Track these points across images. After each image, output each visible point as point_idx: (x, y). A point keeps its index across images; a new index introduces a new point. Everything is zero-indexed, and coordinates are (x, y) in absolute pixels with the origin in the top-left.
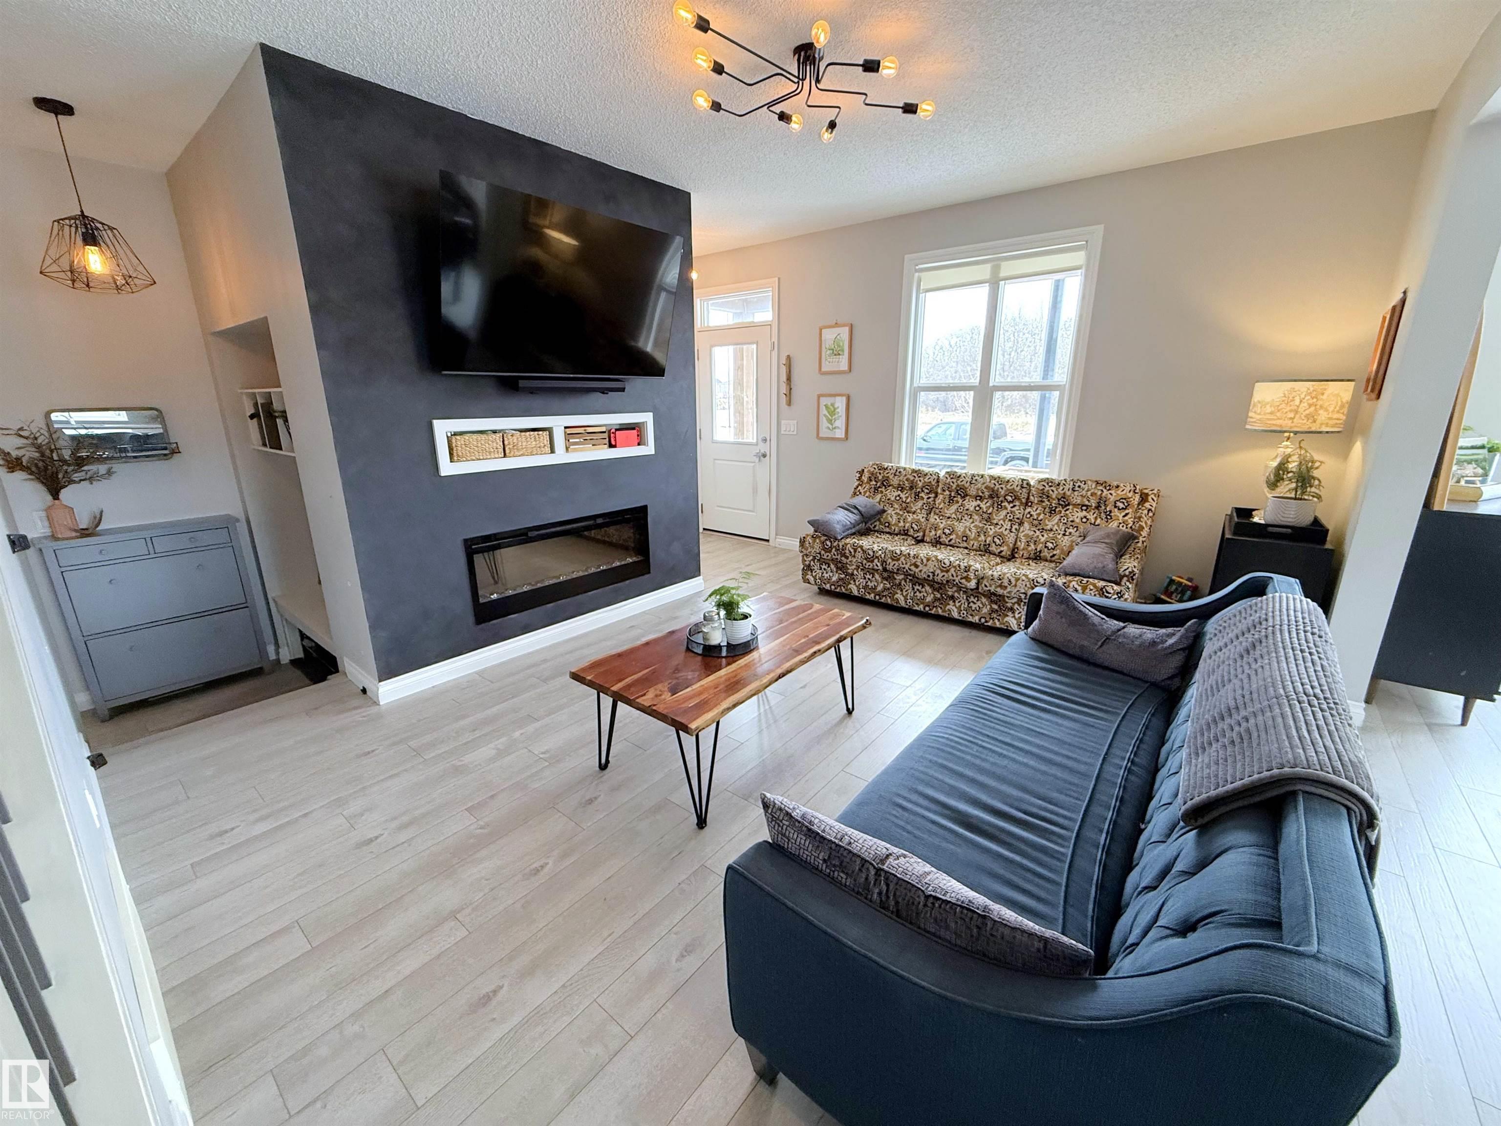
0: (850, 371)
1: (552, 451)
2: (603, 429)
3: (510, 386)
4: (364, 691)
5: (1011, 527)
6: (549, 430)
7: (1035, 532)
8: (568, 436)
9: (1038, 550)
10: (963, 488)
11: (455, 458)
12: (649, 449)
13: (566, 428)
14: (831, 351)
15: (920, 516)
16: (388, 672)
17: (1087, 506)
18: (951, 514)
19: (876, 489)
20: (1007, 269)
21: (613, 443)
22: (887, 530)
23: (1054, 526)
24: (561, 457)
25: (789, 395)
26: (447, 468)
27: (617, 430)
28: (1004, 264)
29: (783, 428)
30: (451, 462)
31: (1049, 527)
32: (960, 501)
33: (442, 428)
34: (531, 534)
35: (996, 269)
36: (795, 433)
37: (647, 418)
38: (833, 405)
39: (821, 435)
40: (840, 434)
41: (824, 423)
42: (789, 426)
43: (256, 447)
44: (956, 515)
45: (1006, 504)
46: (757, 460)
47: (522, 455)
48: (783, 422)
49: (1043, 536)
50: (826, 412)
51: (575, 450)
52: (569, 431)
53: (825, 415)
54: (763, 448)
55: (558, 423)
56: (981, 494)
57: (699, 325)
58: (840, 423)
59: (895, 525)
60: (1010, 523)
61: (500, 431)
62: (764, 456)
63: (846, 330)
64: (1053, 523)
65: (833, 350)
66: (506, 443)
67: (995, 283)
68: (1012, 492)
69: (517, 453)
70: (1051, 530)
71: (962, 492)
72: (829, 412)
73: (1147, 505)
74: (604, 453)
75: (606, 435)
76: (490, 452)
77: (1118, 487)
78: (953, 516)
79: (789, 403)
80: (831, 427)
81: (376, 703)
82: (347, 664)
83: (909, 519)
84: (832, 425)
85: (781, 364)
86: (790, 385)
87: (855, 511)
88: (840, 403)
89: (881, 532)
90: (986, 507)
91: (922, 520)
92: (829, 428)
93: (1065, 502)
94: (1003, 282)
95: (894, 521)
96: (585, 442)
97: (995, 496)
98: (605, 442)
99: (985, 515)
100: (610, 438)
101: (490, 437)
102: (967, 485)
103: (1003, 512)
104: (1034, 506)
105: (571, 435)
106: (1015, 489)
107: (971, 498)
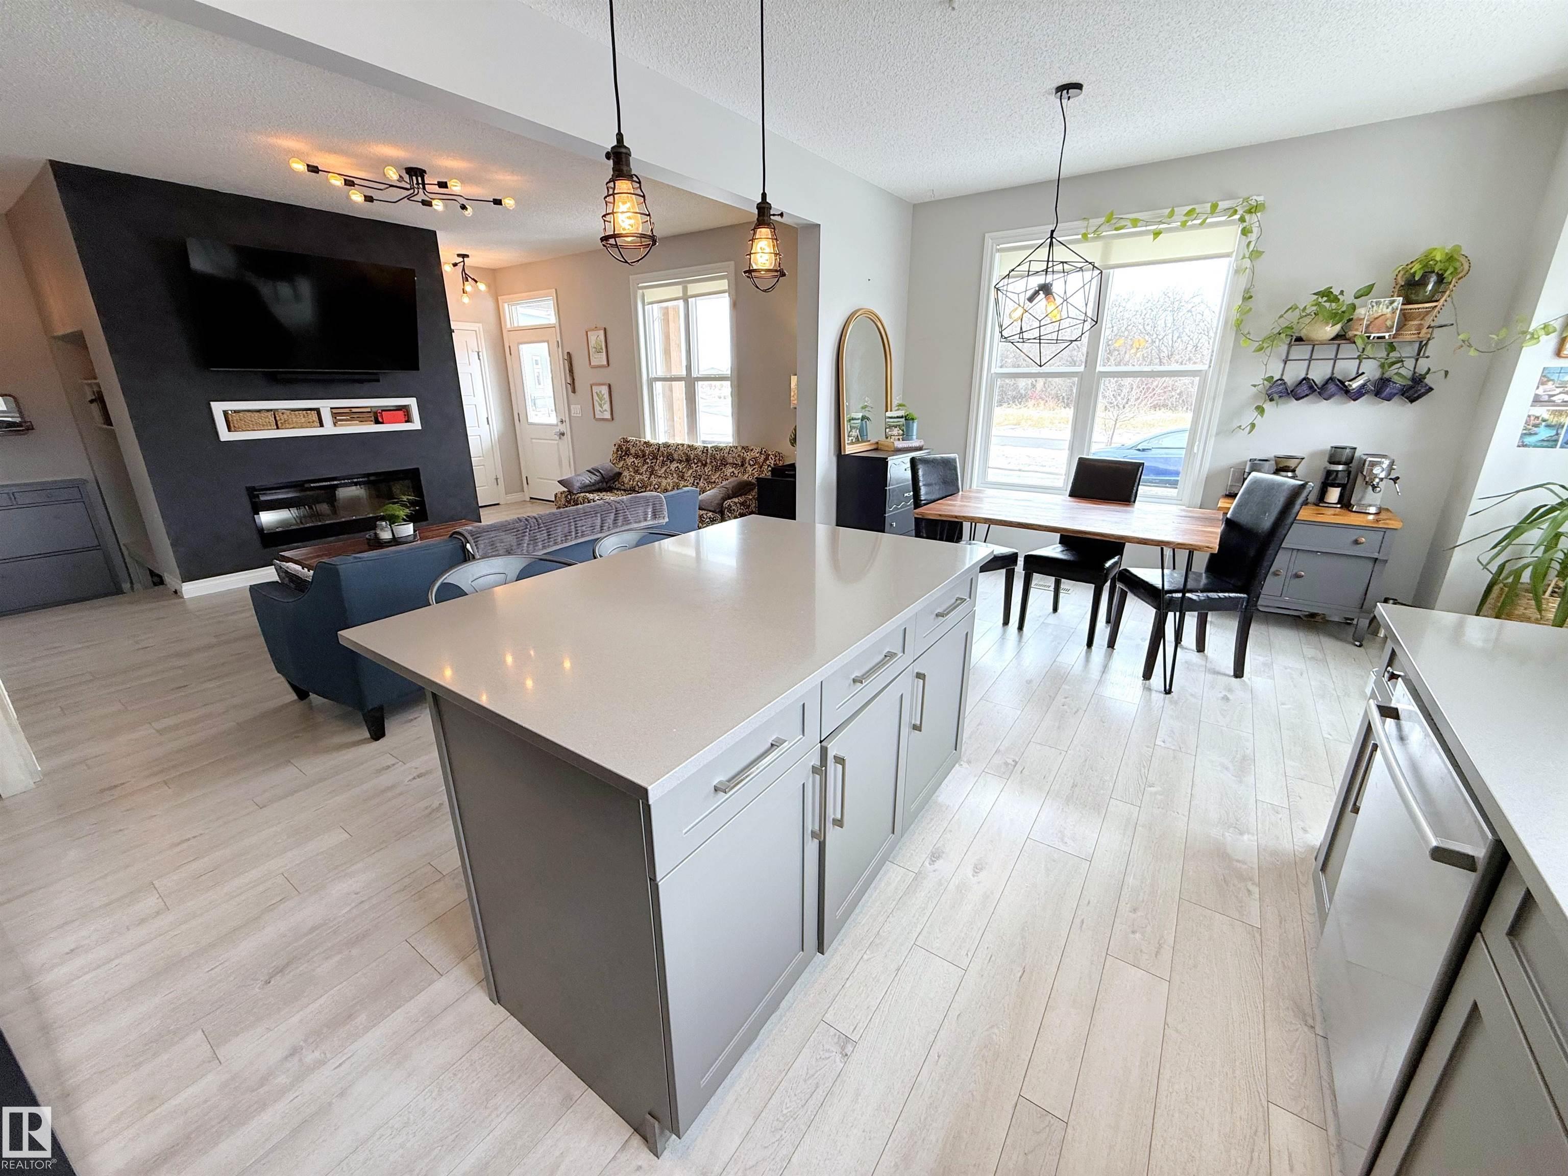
0: (609, 365)
1: (322, 425)
2: (369, 410)
3: (273, 379)
4: (176, 592)
6: (318, 411)
8: (334, 415)
10: (671, 454)
11: (233, 429)
12: (416, 425)
13: (331, 408)
14: (595, 350)
15: (645, 476)
16: (189, 576)
17: (736, 464)
19: (621, 457)
20: (693, 289)
21: (380, 420)
22: (623, 488)
24: (329, 429)
25: (573, 385)
26: (225, 435)
27: (382, 411)
28: (690, 286)
29: (572, 411)
30: (229, 430)
32: (669, 464)
33: (218, 408)
34: (307, 485)
35: (685, 290)
36: (580, 415)
37: (412, 402)
38: (600, 392)
39: (596, 417)
40: (607, 415)
41: (597, 408)
42: (576, 409)
43: (100, 425)
45: (693, 465)
46: (558, 438)
47: (293, 428)
48: (572, 407)
50: (597, 398)
51: (341, 425)
52: (334, 411)
53: (597, 401)
54: (562, 428)
55: (325, 406)
56: (681, 458)
57: (509, 326)
58: (607, 406)
59: (628, 484)
61: (271, 410)
62: (563, 434)
63: (602, 332)
65: (596, 348)
66: (278, 418)
67: (686, 299)
68: (697, 455)
69: (288, 426)
71: (670, 458)
72: (599, 398)
73: (768, 462)
74: (372, 428)
75: (372, 414)
76: (263, 425)
77: (752, 450)
78: (663, 475)
79: (574, 391)
80: (601, 409)
81: (182, 597)
82: (167, 578)
83: (637, 479)
85: (565, 358)
86: (572, 377)
87: (597, 474)
88: (604, 390)
89: (618, 489)
90: (681, 468)
91: (646, 479)
92: (600, 411)
93: (724, 463)
94: (694, 299)
95: (626, 481)
96: (352, 419)
97: (688, 460)
98: (371, 419)
99: (681, 474)
100: (377, 417)
101: (263, 414)
102: (673, 452)
103: (691, 471)
104: (708, 466)
105: (337, 414)
106: (700, 454)
107: (675, 462)
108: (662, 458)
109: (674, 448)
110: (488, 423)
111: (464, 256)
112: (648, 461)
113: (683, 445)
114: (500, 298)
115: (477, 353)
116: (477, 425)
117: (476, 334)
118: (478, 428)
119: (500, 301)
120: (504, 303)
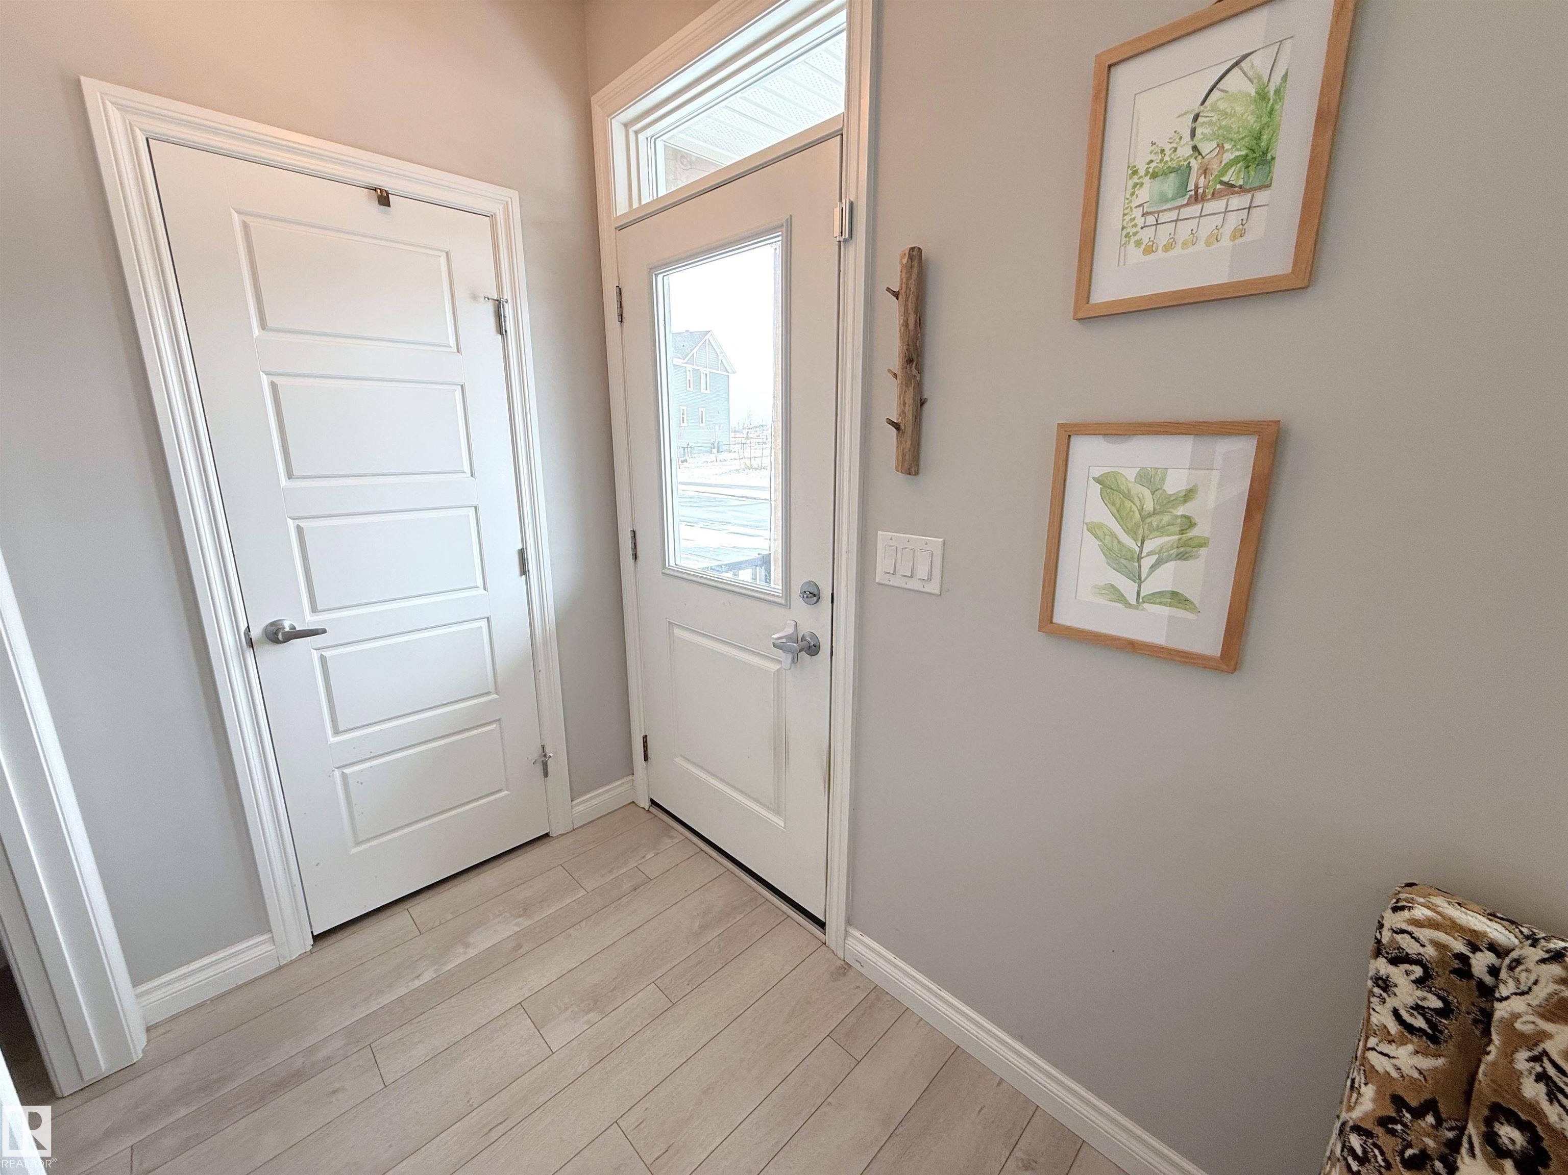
14: (1169, 185)
29: (883, 564)
36: (934, 587)
39: (1064, 616)
42: (917, 561)
48: (882, 535)
50: (1101, 514)
53: (1093, 529)
54: (808, 621)
62: (813, 649)
65: (1183, 172)
72: (1121, 516)
79: (912, 464)
80: (1128, 588)
84: (1139, 580)
85: (881, 290)
86: (919, 387)
92: (1119, 597)
114: (594, 99)
115: (490, 308)
116: (480, 583)
117: (494, 226)
118: (482, 591)
119: (597, 111)
120: (611, 114)
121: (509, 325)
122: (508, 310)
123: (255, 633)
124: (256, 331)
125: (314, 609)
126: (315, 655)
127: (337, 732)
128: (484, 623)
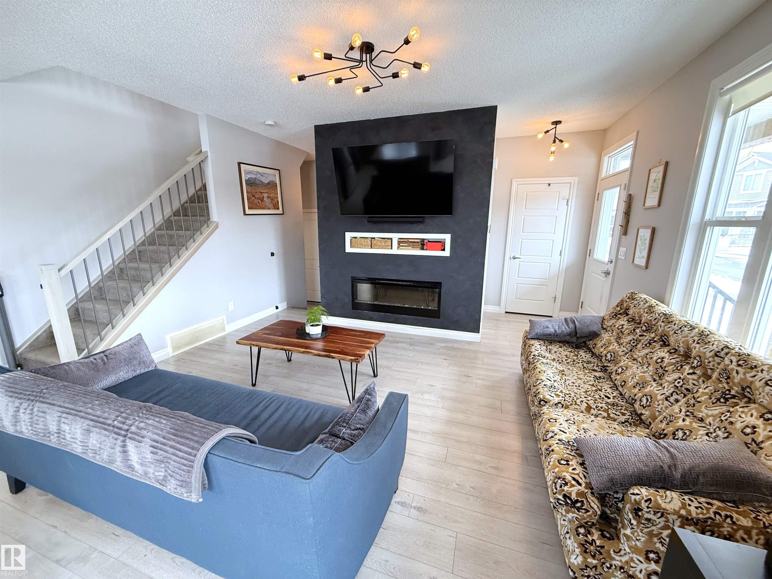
2: (419, 241)
5: (672, 395)
6: (391, 239)
7: (681, 411)
8: (399, 243)
9: (665, 432)
12: (447, 253)
13: (398, 239)
18: (639, 357)
19: (615, 314)
21: (425, 247)
23: (708, 416)
24: (395, 251)
25: (625, 228)
26: (348, 249)
27: (428, 242)
29: (619, 254)
30: (351, 247)
31: (700, 415)
33: (349, 235)
37: (447, 238)
38: (644, 236)
40: (643, 263)
41: (637, 252)
42: (623, 252)
44: (643, 360)
46: (605, 276)
47: (378, 248)
48: (620, 249)
49: (684, 420)
51: (402, 249)
52: (400, 240)
55: (396, 237)
56: (677, 348)
58: (645, 253)
60: (672, 390)
61: (370, 238)
62: (609, 274)
63: (663, 167)
64: (710, 413)
66: (372, 243)
69: (376, 247)
70: (702, 420)
71: (664, 340)
74: (419, 253)
76: (365, 247)
78: (640, 359)
79: (625, 233)
88: (648, 234)
90: (668, 363)
96: (409, 246)
97: (687, 356)
98: (418, 246)
99: (660, 371)
100: (423, 244)
101: (366, 240)
102: (671, 333)
103: (676, 376)
104: (709, 383)
105: (401, 242)
106: (709, 355)
107: (666, 349)
108: (653, 335)
109: (676, 327)
110: (560, 255)
111: (557, 123)
112: (638, 331)
113: (692, 328)
114: (603, 153)
115: (566, 200)
116: (550, 256)
117: (571, 185)
118: (550, 257)
119: (603, 155)
120: (605, 156)
121: (570, 204)
122: (570, 201)
123: (511, 257)
124: (524, 209)
125: (520, 255)
126: (518, 263)
127: (518, 277)
128: (549, 264)
